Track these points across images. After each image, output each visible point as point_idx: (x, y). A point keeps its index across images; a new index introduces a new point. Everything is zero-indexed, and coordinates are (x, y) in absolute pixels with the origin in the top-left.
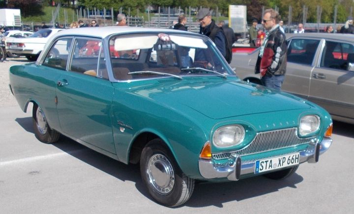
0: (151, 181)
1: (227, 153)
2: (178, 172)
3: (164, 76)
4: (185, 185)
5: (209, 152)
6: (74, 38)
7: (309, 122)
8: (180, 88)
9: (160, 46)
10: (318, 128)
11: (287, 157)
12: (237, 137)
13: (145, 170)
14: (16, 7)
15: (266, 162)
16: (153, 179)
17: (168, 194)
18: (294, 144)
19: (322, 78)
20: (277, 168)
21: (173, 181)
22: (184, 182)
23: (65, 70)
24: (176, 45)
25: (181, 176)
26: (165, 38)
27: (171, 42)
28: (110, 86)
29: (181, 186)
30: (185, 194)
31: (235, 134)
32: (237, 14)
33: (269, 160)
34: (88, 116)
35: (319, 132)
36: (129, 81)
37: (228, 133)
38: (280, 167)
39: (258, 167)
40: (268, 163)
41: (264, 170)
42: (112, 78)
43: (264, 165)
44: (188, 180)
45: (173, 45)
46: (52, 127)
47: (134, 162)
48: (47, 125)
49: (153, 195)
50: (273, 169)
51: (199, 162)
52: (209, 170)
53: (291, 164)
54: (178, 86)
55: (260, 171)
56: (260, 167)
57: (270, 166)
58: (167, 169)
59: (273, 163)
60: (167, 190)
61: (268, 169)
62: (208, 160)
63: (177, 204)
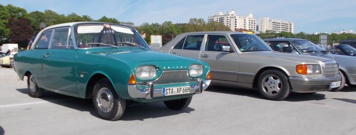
0: (99, 105)
1: (145, 82)
2: (116, 96)
3: (108, 46)
4: (120, 105)
5: (134, 80)
6: (54, 30)
7: (196, 69)
8: (118, 53)
9: (105, 32)
10: (202, 73)
11: (182, 88)
12: (151, 74)
13: (95, 99)
14: (15, 43)
15: (170, 89)
16: (100, 104)
17: (110, 112)
18: (187, 81)
19: (206, 57)
20: (176, 94)
21: (113, 103)
22: (119, 103)
23: (47, 49)
24: (115, 31)
25: (117, 99)
26: (108, 26)
27: (111, 29)
28: (75, 51)
29: (118, 105)
30: (120, 111)
31: (150, 72)
32: (156, 41)
33: (171, 88)
34: (63, 78)
35: (202, 75)
36: (86, 49)
37: (146, 71)
38: (178, 94)
39: (164, 92)
40: (171, 90)
41: (168, 95)
42: (76, 48)
43: (168, 91)
44: (122, 100)
45: (113, 31)
46: (39, 86)
47: (89, 98)
48: (37, 86)
49: (101, 114)
50: (173, 94)
51: (128, 87)
52: (134, 92)
53: (185, 93)
54: (116, 52)
55: (166, 95)
56: (166, 92)
57: (172, 92)
58: (109, 96)
59: (174, 91)
60: (109, 110)
61: (170, 94)
62: (133, 84)
63: (115, 118)
